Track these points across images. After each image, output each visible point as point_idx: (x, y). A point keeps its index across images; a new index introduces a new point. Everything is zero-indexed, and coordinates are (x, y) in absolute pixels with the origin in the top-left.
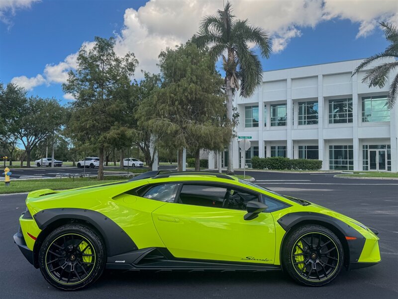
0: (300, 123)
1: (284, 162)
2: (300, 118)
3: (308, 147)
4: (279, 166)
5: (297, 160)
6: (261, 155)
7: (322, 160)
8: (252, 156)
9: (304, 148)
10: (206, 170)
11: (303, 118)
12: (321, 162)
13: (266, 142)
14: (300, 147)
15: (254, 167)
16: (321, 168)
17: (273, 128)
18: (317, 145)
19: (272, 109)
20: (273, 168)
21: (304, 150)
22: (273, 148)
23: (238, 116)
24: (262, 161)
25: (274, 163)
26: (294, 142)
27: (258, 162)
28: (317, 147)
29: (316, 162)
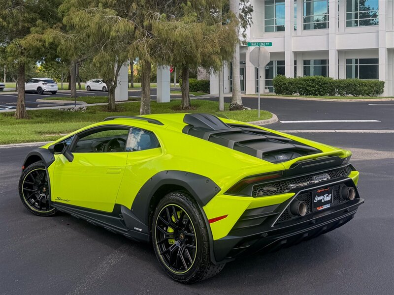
0: (349, 24)
1: (324, 84)
2: (349, 16)
3: (362, 61)
4: (316, 91)
5: (344, 80)
6: (289, 74)
7: (384, 80)
8: (275, 74)
9: (354, 61)
10: (207, 96)
11: (353, 16)
12: (383, 83)
13: (296, 54)
14: (349, 61)
15: (278, 92)
16: (383, 92)
17: (307, 32)
18: (376, 58)
19: (305, 4)
20: (308, 93)
21: (354, 65)
22: (306, 62)
23: (251, 10)
24: (291, 82)
25: (308, 86)
26: (340, 52)
27: (285, 84)
28: (376, 61)
29: (376, 84)
